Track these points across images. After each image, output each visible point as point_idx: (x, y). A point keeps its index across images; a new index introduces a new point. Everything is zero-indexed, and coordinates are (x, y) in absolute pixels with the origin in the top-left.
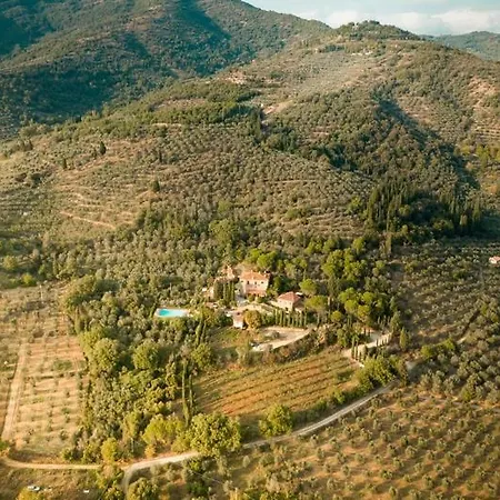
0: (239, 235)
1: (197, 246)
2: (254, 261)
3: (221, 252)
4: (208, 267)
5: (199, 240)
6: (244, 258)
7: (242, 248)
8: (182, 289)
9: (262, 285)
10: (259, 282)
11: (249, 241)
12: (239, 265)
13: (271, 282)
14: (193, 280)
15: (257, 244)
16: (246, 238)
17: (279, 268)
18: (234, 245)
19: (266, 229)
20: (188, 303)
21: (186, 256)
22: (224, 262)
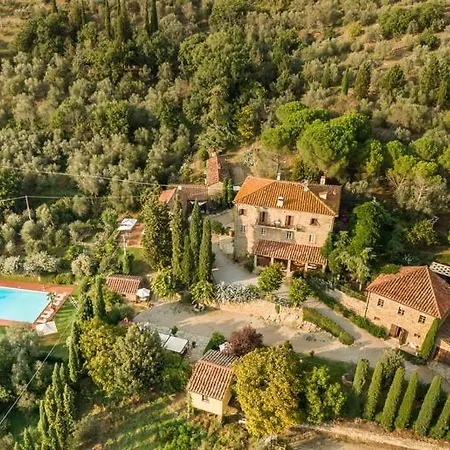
0: (250, 68)
1: (143, 95)
2: (290, 141)
3: (198, 112)
4: (157, 152)
5: (153, 81)
6: (257, 131)
7: (255, 103)
8: (63, 217)
9: (312, 230)
10: (302, 218)
11: (278, 85)
12: (241, 153)
13: (344, 221)
14: (104, 190)
15: (299, 92)
16: (268, 78)
17: (370, 167)
18: (233, 93)
19: (324, 56)
20: (64, 266)
21: (103, 117)
22: (202, 140)
